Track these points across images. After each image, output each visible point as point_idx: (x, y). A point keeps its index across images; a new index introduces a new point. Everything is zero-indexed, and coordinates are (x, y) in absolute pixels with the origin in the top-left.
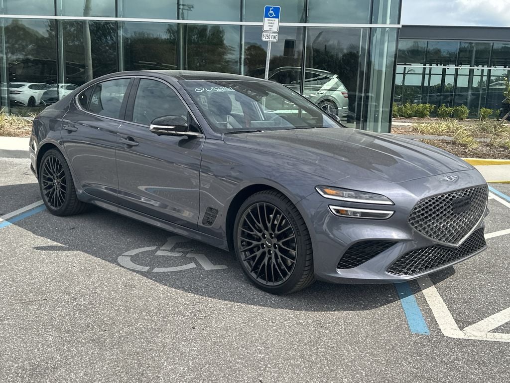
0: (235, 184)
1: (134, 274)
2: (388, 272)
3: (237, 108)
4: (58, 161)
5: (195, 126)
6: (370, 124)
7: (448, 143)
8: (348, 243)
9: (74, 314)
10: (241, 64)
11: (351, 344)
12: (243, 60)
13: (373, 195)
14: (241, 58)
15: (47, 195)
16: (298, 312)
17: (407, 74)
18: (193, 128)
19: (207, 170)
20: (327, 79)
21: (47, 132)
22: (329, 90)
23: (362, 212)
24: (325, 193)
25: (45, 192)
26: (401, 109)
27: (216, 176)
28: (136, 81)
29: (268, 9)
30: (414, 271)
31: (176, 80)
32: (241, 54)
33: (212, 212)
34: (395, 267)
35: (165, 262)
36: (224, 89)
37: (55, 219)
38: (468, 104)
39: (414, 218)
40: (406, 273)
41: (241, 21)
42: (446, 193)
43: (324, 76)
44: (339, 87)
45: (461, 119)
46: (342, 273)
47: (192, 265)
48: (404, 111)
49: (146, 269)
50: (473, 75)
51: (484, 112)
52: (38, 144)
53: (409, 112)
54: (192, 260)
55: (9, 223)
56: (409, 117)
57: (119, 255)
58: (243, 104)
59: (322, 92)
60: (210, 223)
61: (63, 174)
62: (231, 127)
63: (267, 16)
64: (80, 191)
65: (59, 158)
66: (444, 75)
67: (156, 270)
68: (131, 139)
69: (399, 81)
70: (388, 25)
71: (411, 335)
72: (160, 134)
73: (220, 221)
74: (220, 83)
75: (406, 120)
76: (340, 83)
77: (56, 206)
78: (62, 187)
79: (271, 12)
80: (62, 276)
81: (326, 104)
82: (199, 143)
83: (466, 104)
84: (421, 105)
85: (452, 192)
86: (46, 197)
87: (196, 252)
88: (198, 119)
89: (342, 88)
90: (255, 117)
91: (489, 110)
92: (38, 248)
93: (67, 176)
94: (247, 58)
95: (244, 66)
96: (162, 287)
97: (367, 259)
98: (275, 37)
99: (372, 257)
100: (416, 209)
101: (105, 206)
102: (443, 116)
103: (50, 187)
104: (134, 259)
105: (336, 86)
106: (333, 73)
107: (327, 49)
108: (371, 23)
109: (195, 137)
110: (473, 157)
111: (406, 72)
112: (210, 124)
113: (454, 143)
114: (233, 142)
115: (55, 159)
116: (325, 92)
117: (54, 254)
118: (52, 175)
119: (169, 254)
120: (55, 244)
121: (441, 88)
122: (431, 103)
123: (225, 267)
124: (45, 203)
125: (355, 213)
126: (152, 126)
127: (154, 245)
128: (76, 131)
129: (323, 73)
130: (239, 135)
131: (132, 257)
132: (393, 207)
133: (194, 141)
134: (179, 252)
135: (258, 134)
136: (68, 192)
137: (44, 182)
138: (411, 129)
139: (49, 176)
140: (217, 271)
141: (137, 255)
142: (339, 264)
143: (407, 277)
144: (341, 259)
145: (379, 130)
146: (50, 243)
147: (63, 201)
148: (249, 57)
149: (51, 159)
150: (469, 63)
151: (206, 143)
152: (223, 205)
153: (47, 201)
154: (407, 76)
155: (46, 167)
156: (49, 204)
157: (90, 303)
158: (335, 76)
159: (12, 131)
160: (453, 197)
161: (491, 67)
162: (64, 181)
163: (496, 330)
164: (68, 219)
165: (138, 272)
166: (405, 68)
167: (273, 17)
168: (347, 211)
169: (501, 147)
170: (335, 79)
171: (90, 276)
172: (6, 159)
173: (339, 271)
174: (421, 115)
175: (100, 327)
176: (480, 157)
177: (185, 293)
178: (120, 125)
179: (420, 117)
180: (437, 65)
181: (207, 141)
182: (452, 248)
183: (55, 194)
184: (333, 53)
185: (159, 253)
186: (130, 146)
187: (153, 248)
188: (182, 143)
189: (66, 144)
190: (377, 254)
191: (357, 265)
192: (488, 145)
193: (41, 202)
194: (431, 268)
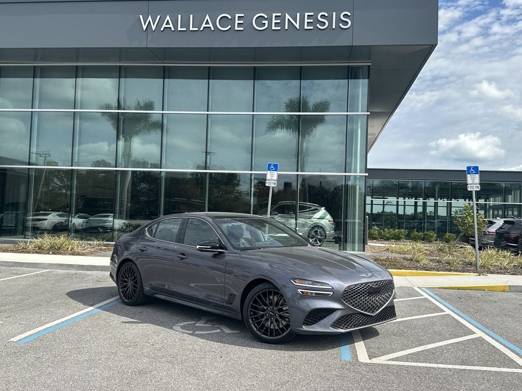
0: (245, 280)
1: (184, 334)
2: (331, 327)
3: (247, 235)
4: (133, 270)
5: (223, 246)
6: (349, 245)
7: (407, 260)
8: (308, 311)
9: (155, 351)
10: (251, 196)
11: (307, 364)
12: (252, 192)
13: (323, 284)
14: (251, 191)
15: (123, 292)
16: (280, 352)
17: (386, 205)
18: (221, 247)
19: (230, 273)
20: (316, 210)
21: (123, 252)
22: (318, 219)
23: (316, 293)
24: (295, 282)
25: (121, 290)
26: (381, 233)
27: (236, 276)
28: (187, 219)
29: (270, 165)
30: (347, 328)
31: (210, 220)
32: (251, 187)
33: (232, 296)
34: (336, 324)
35: (202, 329)
36: (239, 223)
37: (128, 307)
38: (436, 230)
39: (345, 297)
40: (342, 329)
41: (251, 171)
42: (364, 283)
43: (313, 208)
44: (326, 216)
45: (430, 242)
46: (305, 328)
47: (219, 331)
48: (383, 234)
49: (191, 332)
50: (438, 207)
51: (449, 236)
52: (118, 260)
53: (387, 235)
54: (217, 328)
55: (99, 310)
56: (388, 239)
57: (173, 326)
58: (251, 232)
59: (313, 220)
60: (231, 304)
61: (136, 278)
62: (243, 246)
63: (269, 170)
64: (147, 288)
65: (133, 267)
66: (416, 205)
67: (197, 333)
68: (183, 254)
69: (368, 210)
70: (358, 174)
71: (341, 361)
72: (202, 251)
73: (237, 303)
74: (241, 220)
75: (385, 242)
76: (327, 213)
77: (129, 299)
78: (134, 286)
79: (272, 167)
80: (142, 335)
81: (317, 228)
82: (225, 256)
83: (433, 230)
84: (397, 230)
85: (368, 283)
86: (121, 293)
87: (220, 324)
88: (224, 242)
89: (329, 217)
90: (259, 240)
91: (452, 235)
92: (122, 322)
93: (138, 279)
94: (257, 192)
95: (254, 197)
96: (201, 340)
97: (320, 320)
98: (275, 184)
99: (322, 319)
100: (345, 291)
101: (162, 297)
102: (415, 239)
103: (126, 286)
104: (182, 327)
105: (324, 216)
106: (322, 206)
107: (322, 184)
108: (346, 172)
109: (223, 252)
110: (422, 270)
111: (385, 204)
112: (232, 245)
113: (411, 260)
114: (245, 255)
115: (130, 268)
116: (315, 220)
117: (134, 325)
118: (127, 278)
119: (204, 325)
120: (132, 320)
121: (415, 216)
122: (406, 228)
123: (238, 332)
124: (121, 297)
125: (312, 293)
126: (198, 247)
127: (194, 321)
128: (146, 250)
129: (314, 206)
130: (248, 251)
131: (181, 326)
132: (332, 290)
133: (222, 255)
134: (210, 324)
135: (260, 250)
136: (138, 290)
137: (121, 284)
138: (385, 249)
139: (126, 279)
140: (233, 333)
141: (184, 326)
142: (304, 322)
143: (343, 331)
144: (305, 320)
145: (357, 249)
146: (130, 320)
147: (134, 296)
148: (258, 191)
149: (128, 269)
150: (434, 197)
151: (229, 256)
152: (238, 294)
153: (122, 296)
154: (386, 207)
155: (124, 273)
156: (124, 298)
157: (162, 347)
158: (324, 208)
159: (81, 252)
160: (369, 286)
161: (451, 200)
162: (136, 283)
163: (390, 360)
164: (136, 307)
165: (186, 333)
166: (384, 201)
167: (274, 170)
168: (307, 292)
169: (447, 263)
170: (323, 211)
171: (158, 335)
172: (81, 271)
173: (304, 327)
174: (397, 238)
175: (170, 357)
176: (427, 270)
177: (215, 343)
178: (175, 246)
179: (396, 239)
180: (409, 198)
181: (230, 254)
182: (372, 316)
183: (128, 291)
184: (327, 187)
185: (197, 325)
186: (182, 259)
187: (194, 322)
188: (214, 256)
189: (139, 260)
190: (325, 317)
191: (314, 324)
192: (438, 262)
193: (118, 297)
194: (357, 327)
